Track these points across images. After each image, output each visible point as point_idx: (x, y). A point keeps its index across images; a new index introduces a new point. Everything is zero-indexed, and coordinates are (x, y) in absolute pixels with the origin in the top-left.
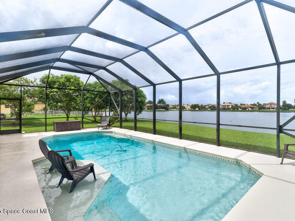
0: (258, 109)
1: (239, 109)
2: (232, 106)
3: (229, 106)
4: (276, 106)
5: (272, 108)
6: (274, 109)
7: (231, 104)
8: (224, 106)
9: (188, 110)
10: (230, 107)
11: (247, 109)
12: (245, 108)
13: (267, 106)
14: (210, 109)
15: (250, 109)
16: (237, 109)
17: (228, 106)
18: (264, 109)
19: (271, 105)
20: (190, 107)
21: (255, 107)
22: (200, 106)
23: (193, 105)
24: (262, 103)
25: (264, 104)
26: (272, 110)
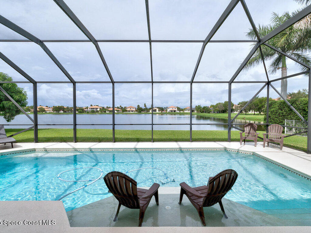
0: (121, 111)
1: (107, 112)
2: (100, 109)
6: (132, 111)
9: (49, 112)
10: (99, 109)
14: (77, 112)
16: (105, 112)
17: (96, 109)
18: (126, 111)
19: (131, 108)
20: (51, 109)
21: (119, 109)
22: (65, 109)
23: (56, 107)
24: (123, 106)
25: (125, 107)
26: (131, 112)
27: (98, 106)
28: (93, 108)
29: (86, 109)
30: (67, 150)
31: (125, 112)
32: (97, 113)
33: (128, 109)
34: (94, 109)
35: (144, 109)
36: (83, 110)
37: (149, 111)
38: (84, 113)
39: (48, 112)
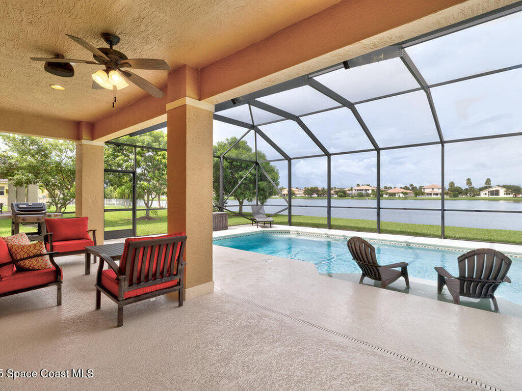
0: (413, 195)
1: (384, 196)
2: (373, 190)
3: (368, 190)
4: (440, 191)
5: (434, 194)
6: (437, 194)
7: (371, 188)
8: (359, 190)
10: (370, 192)
11: (397, 196)
12: (394, 194)
13: (428, 190)
14: (337, 196)
15: (401, 195)
17: (366, 190)
18: (423, 194)
19: (433, 189)
20: (302, 192)
21: (408, 191)
22: (319, 191)
23: (308, 189)
24: (417, 185)
25: (421, 187)
26: (435, 196)
27: (369, 185)
28: (361, 190)
29: (349, 190)
30: (319, 235)
31: (421, 197)
32: (367, 198)
33: (427, 191)
34: (362, 192)
35: (466, 189)
36: (344, 192)
37: (479, 195)
38: (346, 197)
39: (299, 196)
